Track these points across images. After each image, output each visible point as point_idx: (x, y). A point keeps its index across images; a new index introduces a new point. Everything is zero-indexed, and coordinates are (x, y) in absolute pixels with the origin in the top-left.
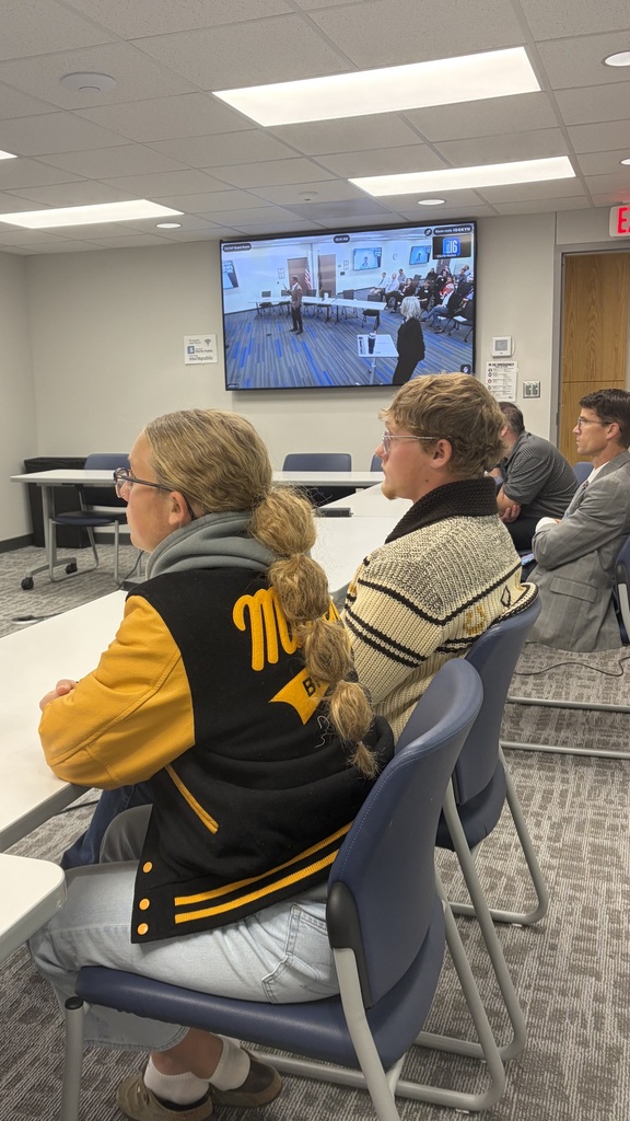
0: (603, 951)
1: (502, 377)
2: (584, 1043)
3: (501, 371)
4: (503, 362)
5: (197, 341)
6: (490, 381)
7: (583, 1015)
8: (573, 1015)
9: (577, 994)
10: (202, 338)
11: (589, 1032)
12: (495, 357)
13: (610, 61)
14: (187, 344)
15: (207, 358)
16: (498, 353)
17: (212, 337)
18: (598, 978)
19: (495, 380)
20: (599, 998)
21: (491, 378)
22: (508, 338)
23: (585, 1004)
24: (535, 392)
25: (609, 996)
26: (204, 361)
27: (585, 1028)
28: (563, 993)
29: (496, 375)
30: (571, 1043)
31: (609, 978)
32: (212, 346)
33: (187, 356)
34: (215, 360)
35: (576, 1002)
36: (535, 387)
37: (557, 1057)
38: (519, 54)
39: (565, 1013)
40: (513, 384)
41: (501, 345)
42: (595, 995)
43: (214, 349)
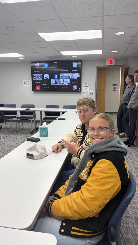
0: (130, 212)
1: (86, 90)
2: (133, 235)
3: (86, 89)
4: (86, 88)
5: (26, 81)
6: (84, 91)
7: (131, 228)
8: (129, 228)
9: (129, 223)
10: (27, 81)
11: (133, 232)
12: (85, 87)
13: (116, 34)
14: (24, 82)
15: (28, 85)
16: (85, 86)
17: (29, 81)
18: (131, 219)
19: (85, 91)
20: (133, 224)
21: (84, 90)
22: (87, 83)
23: (130, 225)
24: (92, 93)
25: (135, 223)
26: (27, 85)
27: (132, 231)
28: (126, 223)
29: (85, 90)
30: (131, 235)
31: (133, 218)
32: (29, 82)
33: (24, 84)
34: (30, 85)
35: (128, 225)
36: (92, 92)
37: (129, 239)
38: (100, 31)
39: (127, 228)
40: (88, 92)
41: (86, 84)
42: (132, 223)
43: (30, 83)
